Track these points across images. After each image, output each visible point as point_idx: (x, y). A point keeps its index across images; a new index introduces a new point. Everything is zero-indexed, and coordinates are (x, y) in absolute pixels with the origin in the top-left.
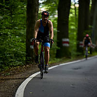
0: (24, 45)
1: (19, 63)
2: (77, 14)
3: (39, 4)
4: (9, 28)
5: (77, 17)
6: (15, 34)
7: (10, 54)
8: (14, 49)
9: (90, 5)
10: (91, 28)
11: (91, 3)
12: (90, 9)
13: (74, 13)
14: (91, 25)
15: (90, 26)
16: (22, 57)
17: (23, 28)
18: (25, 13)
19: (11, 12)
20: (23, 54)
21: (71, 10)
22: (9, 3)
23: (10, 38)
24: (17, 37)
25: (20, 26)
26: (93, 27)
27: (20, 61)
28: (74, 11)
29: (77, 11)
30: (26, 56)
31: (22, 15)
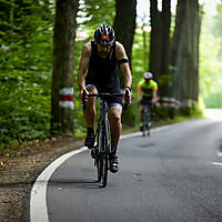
0: (47, 100)
1: (37, 134)
2: (148, 44)
3: (76, 25)
4: (21, 69)
5: (148, 50)
6: (31, 80)
7: (20, 116)
8: (29, 108)
9: (172, 29)
10: (173, 71)
11: (173, 24)
12: (171, 35)
13: (142, 43)
14: (174, 65)
15: (171, 67)
16: (43, 123)
17: (45, 68)
18: (51, 40)
19: (25, 38)
20: (46, 117)
21: (136, 37)
22: (21, 21)
23: (22, 86)
24: (35, 85)
25: (40, 64)
26: (176, 69)
27: (40, 130)
28: (141, 38)
29: (148, 38)
30: (52, 121)
31: (46, 45)
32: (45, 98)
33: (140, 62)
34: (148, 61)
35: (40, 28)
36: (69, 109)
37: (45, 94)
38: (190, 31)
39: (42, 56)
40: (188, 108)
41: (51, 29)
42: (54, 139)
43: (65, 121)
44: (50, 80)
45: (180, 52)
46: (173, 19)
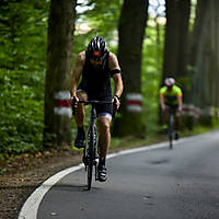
0: (39, 106)
1: (27, 146)
2: (162, 39)
3: (76, 16)
4: (8, 68)
5: (162, 46)
6: (21, 81)
7: (7, 125)
8: (18, 115)
9: (192, 21)
10: (193, 72)
11: (193, 15)
12: (191, 28)
13: (155, 38)
14: (193, 65)
15: (189, 68)
16: (34, 133)
17: (37, 67)
18: (45, 33)
19: (13, 31)
20: (37, 127)
21: (148, 31)
22: (8, 10)
23: (9, 89)
24: (25, 87)
25: (32, 62)
26: (196, 69)
27: (30, 142)
28: (154, 32)
29: (162, 32)
30: (45, 131)
31: (38, 39)
32: (37, 104)
33: (152, 60)
34: (161, 60)
35: (32, 19)
36: (66, 116)
37: (37, 98)
38: (213, 24)
39: (33, 52)
40: (210, 117)
41: (44, 20)
42: (48, 153)
43: (61, 132)
44: (43, 82)
45: (201, 49)
46: (193, 9)
